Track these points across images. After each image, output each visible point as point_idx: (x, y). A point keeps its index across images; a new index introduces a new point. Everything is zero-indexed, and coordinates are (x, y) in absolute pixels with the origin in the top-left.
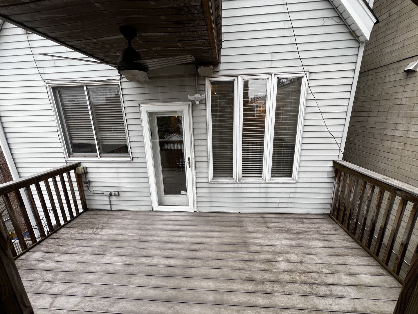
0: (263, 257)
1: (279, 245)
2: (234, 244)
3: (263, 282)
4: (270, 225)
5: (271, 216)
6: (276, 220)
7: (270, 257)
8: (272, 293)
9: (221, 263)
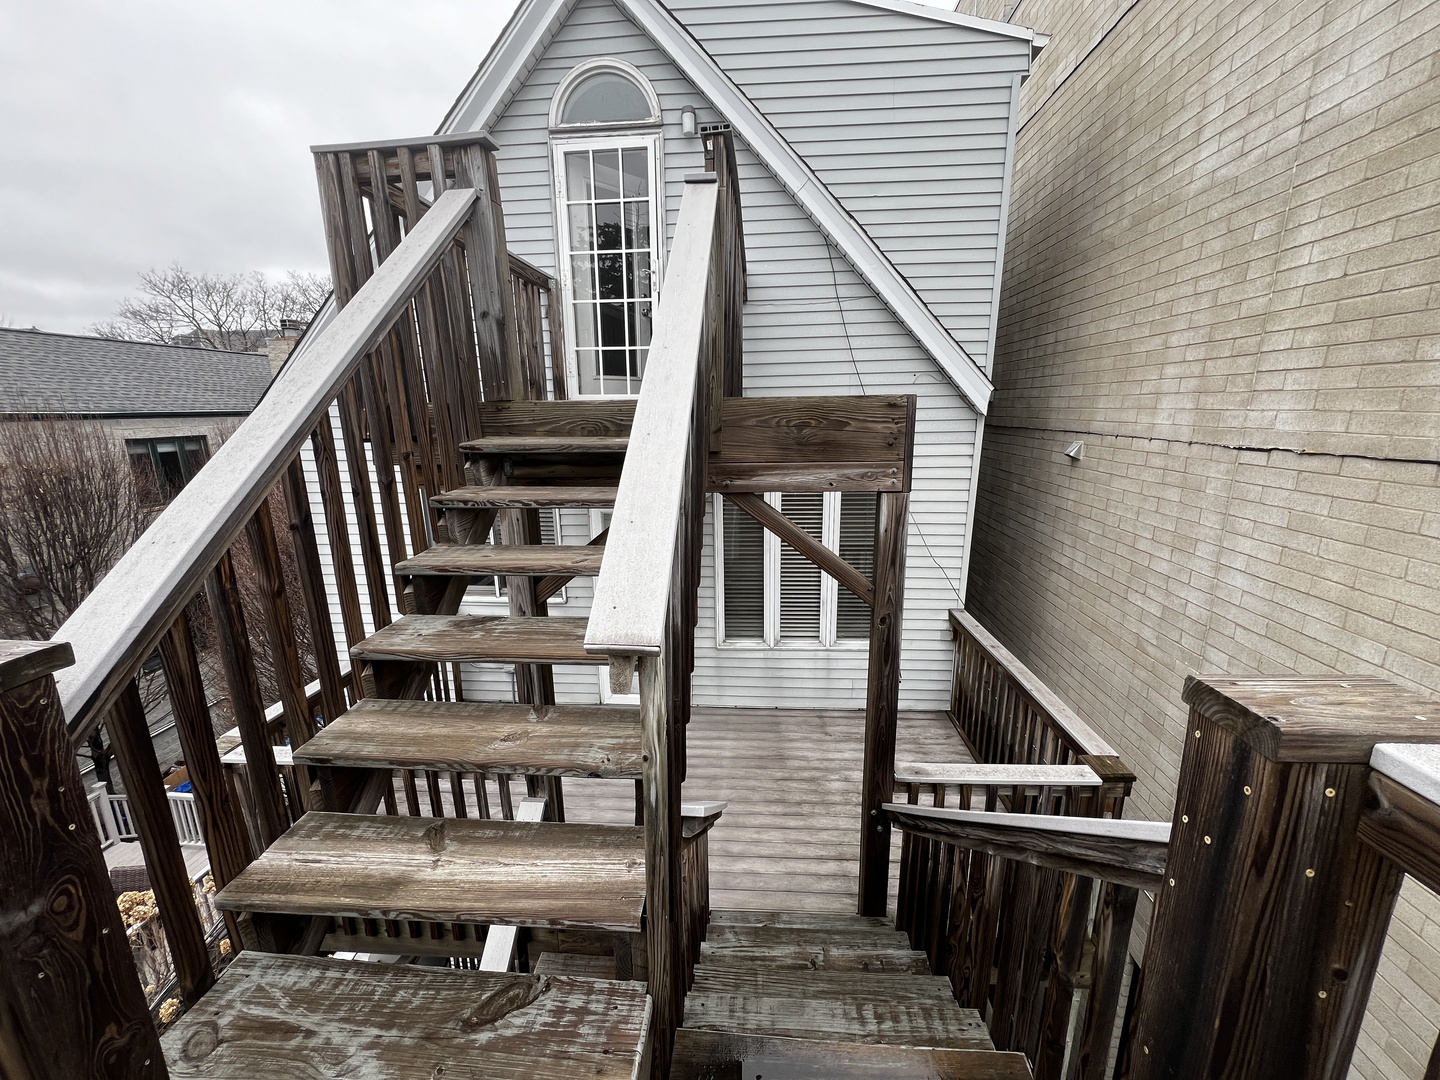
0: (806, 774)
1: (837, 759)
2: (761, 758)
3: (799, 804)
4: (830, 729)
5: (836, 714)
6: (845, 721)
7: (818, 774)
8: (812, 815)
9: (735, 782)
